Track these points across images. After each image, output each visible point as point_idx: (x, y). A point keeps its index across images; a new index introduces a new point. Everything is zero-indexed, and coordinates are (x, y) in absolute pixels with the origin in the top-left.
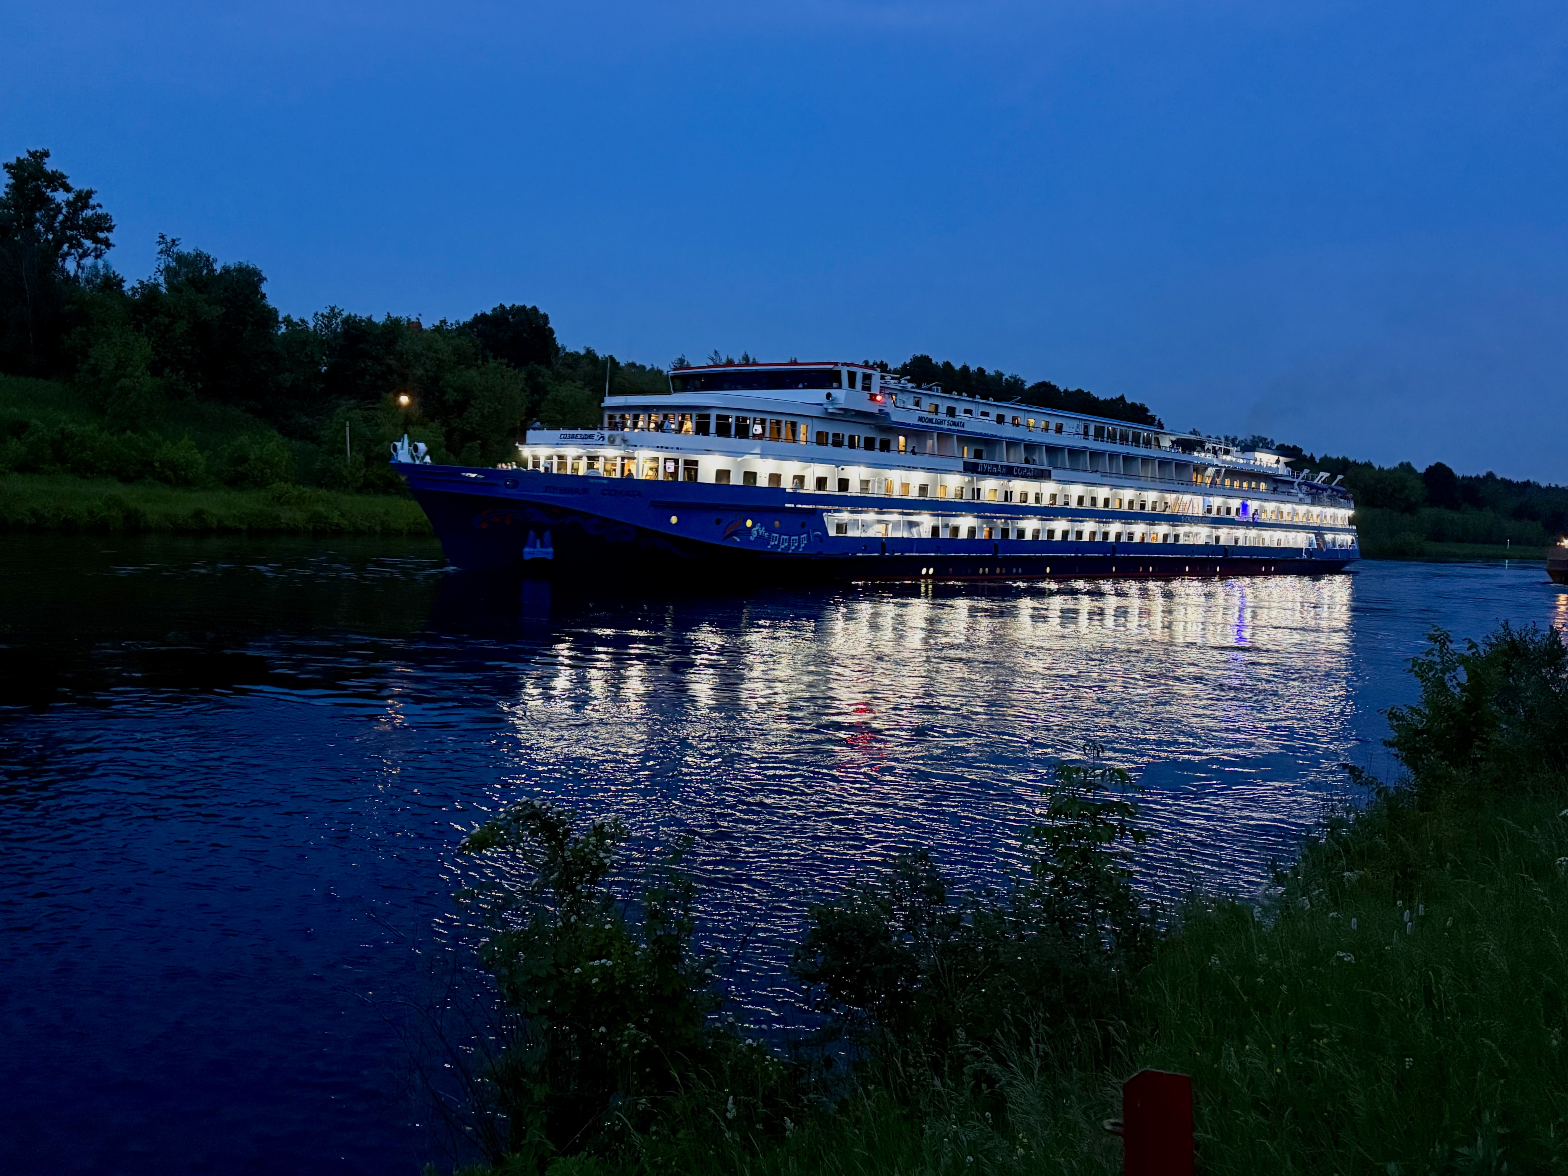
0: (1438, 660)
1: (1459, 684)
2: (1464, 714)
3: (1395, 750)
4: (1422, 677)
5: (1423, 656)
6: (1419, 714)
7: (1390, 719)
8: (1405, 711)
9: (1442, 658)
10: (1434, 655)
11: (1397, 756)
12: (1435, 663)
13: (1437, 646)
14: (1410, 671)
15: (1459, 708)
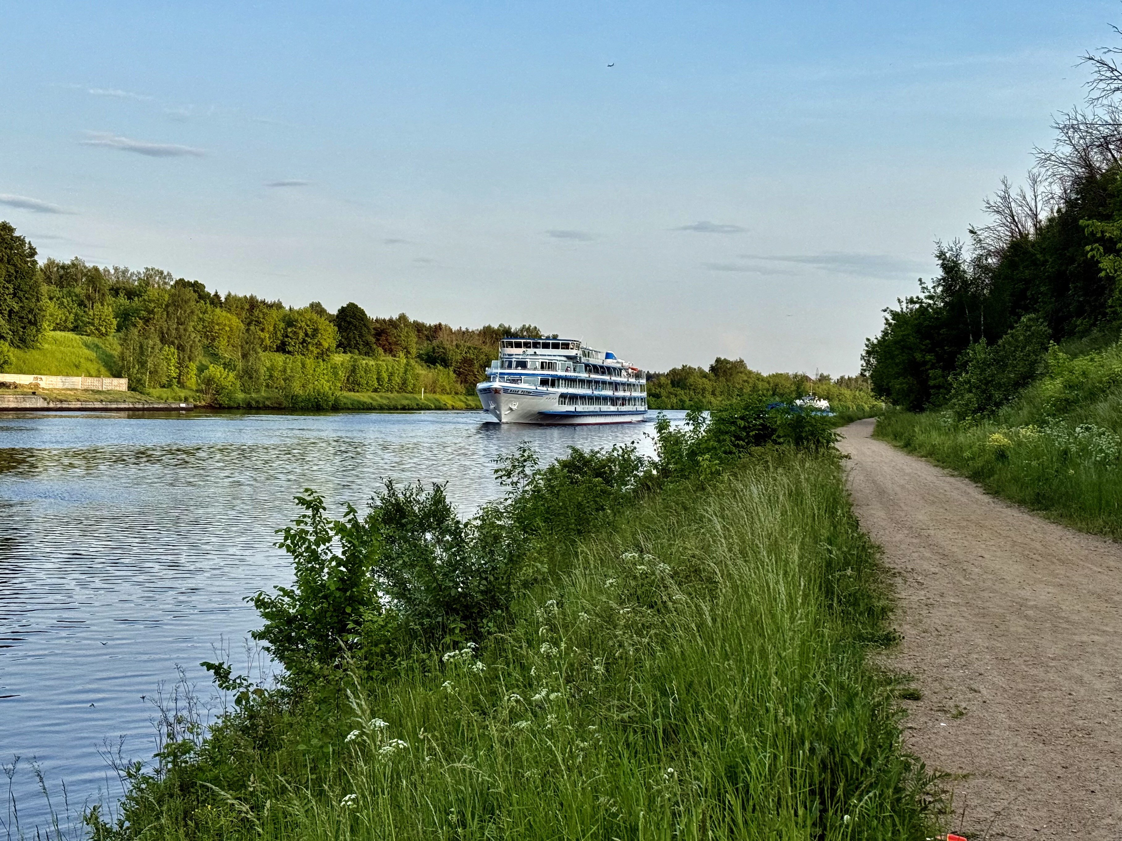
0: (311, 529)
1: (334, 558)
2: (338, 594)
3: (266, 643)
4: (294, 552)
5: (295, 527)
6: (292, 597)
7: (258, 607)
8: (275, 594)
9: (316, 527)
10: (306, 524)
11: (268, 649)
12: (307, 532)
13: (310, 512)
14: (281, 546)
15: (333, 588)
